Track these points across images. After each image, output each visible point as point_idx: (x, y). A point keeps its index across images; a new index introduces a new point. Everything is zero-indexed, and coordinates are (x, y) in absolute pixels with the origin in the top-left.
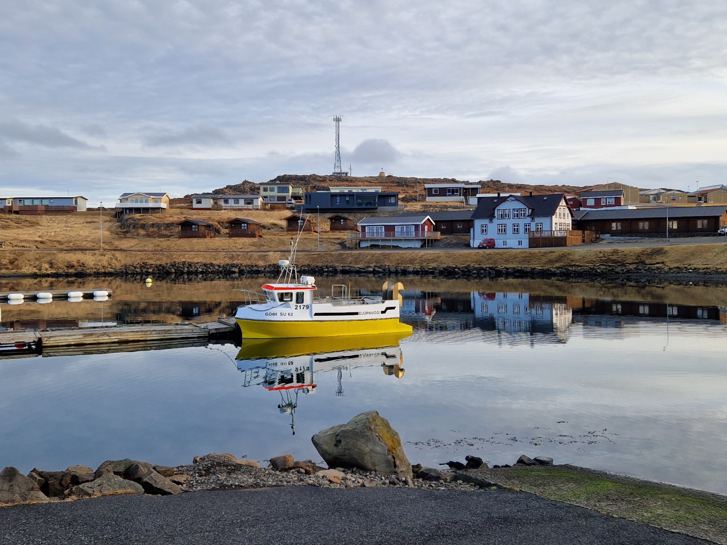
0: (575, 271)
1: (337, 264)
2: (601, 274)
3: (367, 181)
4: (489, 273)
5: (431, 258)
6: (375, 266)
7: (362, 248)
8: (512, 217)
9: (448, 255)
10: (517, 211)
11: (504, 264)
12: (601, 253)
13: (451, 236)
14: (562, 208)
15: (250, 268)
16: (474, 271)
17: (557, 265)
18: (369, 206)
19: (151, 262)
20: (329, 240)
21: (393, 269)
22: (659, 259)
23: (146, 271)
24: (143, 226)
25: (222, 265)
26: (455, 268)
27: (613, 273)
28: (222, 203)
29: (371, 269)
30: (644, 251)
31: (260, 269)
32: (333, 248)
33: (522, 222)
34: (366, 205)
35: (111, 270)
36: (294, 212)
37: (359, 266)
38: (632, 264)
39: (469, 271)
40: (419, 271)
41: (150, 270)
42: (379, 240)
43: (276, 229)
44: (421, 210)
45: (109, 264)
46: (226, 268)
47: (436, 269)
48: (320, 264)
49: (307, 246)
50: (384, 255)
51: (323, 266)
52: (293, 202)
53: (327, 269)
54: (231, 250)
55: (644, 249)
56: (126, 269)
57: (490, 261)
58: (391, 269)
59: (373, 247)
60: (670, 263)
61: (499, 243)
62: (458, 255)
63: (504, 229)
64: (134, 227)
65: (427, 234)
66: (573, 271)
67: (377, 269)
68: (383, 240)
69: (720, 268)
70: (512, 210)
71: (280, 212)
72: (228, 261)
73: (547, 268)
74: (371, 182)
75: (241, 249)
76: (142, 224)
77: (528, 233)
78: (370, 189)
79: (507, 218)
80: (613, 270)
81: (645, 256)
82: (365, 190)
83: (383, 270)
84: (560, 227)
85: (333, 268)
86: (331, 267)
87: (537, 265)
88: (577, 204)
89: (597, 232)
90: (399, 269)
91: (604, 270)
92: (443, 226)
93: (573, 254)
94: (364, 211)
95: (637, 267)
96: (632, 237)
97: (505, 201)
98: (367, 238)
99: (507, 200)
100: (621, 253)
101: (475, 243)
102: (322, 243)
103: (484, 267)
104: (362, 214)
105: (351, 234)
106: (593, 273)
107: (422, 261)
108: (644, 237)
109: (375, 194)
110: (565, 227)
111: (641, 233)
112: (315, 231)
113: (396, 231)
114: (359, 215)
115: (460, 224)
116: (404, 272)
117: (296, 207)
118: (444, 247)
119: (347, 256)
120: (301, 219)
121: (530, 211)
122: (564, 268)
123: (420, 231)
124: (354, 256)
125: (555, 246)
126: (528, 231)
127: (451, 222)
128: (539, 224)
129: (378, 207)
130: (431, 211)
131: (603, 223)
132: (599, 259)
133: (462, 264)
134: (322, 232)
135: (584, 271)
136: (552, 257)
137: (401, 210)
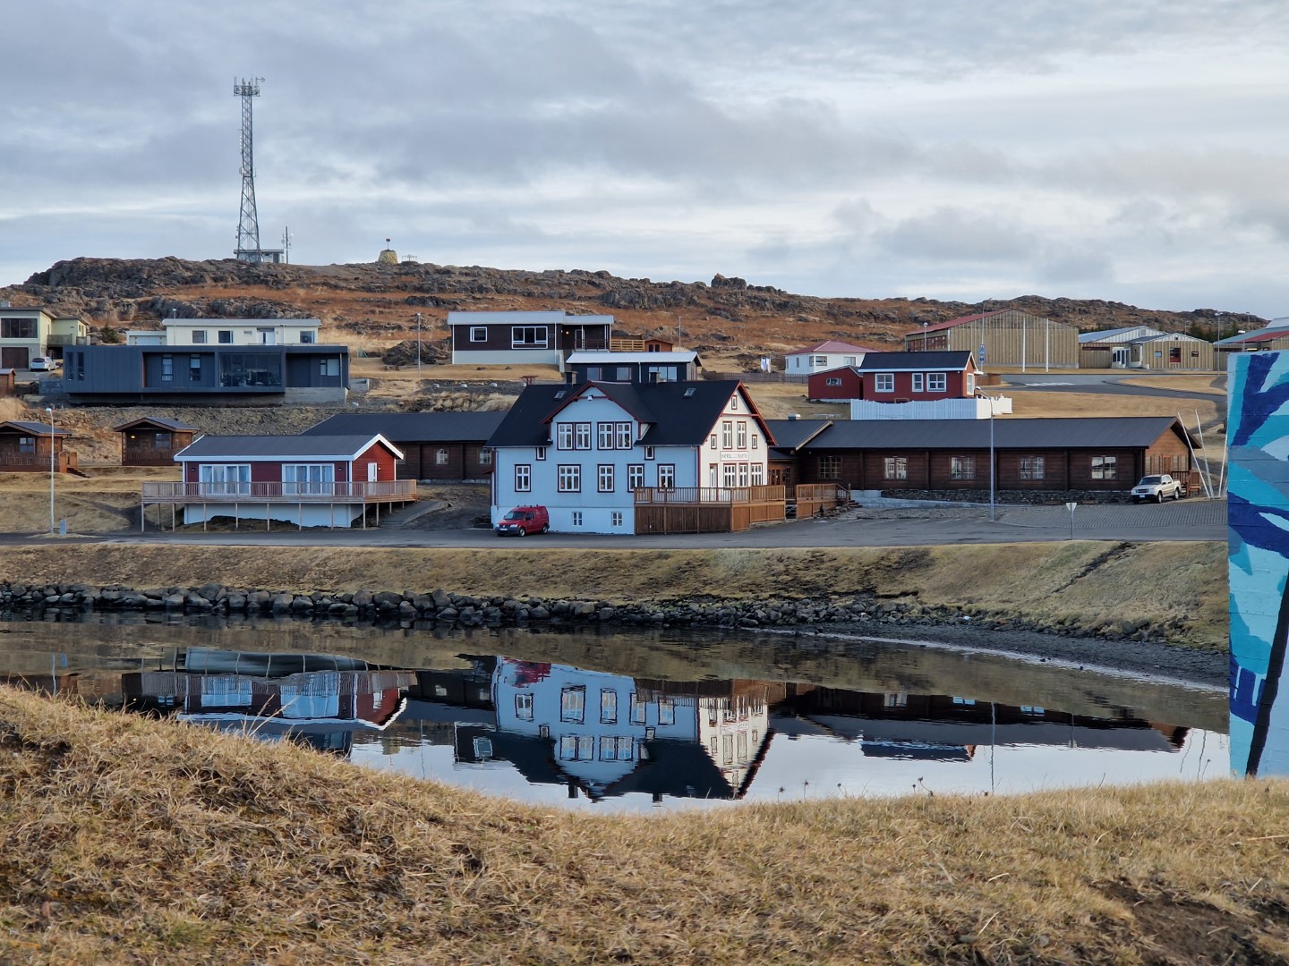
0: (702, 614)
1: (87, 583)
2: (765, 624)
3: (324, 284)
4: (486, 615)
5: (348, 567)
6: (192, 590)
7: (189, 526)
8: (594, 446)
9: (396, 558)
10: (609, 428)
11: (533, 588)
12: (780, 560)
13: (459, 489)
14: (734, 420)
16: (449, 611)
17: (667, 594)
18: (259, 387)
20: (99, 500)
21: (237, 600)
22: (911, 581)
26: (402, 598)
27: (793, 620)
29: (178, 599)
30: (883, 559)
32: (104, 525)
33: (624, 459)
34: (252, 383)
36: (35, 404)
37: (145, 588)
38: (847, 594)
39: (435, 609)
40: (305, 607)
42: (232, 505)
44: (411, 399)
47: (351, 601)
48: (38, 582)
50: (224, 555)
51: (48, 587)
52: (46, 366)
53: (56, 598)
55: (884, 554)
57: (499, 580)
58: (232, 600)
59: (217, 524)
60: (931, 591)
61: (559, 520)
62: (420, 560)
63: (576, 478)
65: (373, 488)
66: (698, 614)
67: (196, 599)
68: (243, 505)
69: (1027, 615)
70: (594, 426)
73: (636, 603)
74: (336, 287)
77: (635, 493)
78: (285, 329)
79: (583, 447)
80: (795, 611)
81: (880, 574)
82: (272, 329)
83: (211, 602)
84: (728, 474)
85: (75, 592)
86: (69, 591)
87: (615, 592)
88: (853, 385)
89: (842, 484)
90: (254, 600)
91: (773, 613)
92: (441, 458)
93: (712, 562)
94: (244, 402)
95: (854, 603)
96: (934, 499)
97: (576, 400)
98: (200, 499)
99: (583, 395)
100: (829, 564)
101: (499, 516)
102: (75, 510)
103: (478, 597)
104: (238, 410)
105: (154, 485)
106: (745, 619)
107: (324, 575)
108: (960, 500)
109: (278, 350)
110: (743, 474)
111: (955, 488)
112: (71, 471)
113: (284, 480)
114: (227, 414)
115: (485, 452)
116: (267, 610)
117: (44, 386)
118: (414, 529)
119: (122, 558)
120: (27, 435)
121: (644, 428)
122: (680, 603)
123: (351, 480)
124: (143, 556)
125: (701, 533)
126: (636, 486)
127: (462, 448)
128: (666, 468)
129: (287, 390)
130: (442, 400)
131: (861, 460)
132: (771, 578)
133: (424, 586)
134: (97, 469)
135: (724, 615)
136: (660, 570)
137: (355, 399)
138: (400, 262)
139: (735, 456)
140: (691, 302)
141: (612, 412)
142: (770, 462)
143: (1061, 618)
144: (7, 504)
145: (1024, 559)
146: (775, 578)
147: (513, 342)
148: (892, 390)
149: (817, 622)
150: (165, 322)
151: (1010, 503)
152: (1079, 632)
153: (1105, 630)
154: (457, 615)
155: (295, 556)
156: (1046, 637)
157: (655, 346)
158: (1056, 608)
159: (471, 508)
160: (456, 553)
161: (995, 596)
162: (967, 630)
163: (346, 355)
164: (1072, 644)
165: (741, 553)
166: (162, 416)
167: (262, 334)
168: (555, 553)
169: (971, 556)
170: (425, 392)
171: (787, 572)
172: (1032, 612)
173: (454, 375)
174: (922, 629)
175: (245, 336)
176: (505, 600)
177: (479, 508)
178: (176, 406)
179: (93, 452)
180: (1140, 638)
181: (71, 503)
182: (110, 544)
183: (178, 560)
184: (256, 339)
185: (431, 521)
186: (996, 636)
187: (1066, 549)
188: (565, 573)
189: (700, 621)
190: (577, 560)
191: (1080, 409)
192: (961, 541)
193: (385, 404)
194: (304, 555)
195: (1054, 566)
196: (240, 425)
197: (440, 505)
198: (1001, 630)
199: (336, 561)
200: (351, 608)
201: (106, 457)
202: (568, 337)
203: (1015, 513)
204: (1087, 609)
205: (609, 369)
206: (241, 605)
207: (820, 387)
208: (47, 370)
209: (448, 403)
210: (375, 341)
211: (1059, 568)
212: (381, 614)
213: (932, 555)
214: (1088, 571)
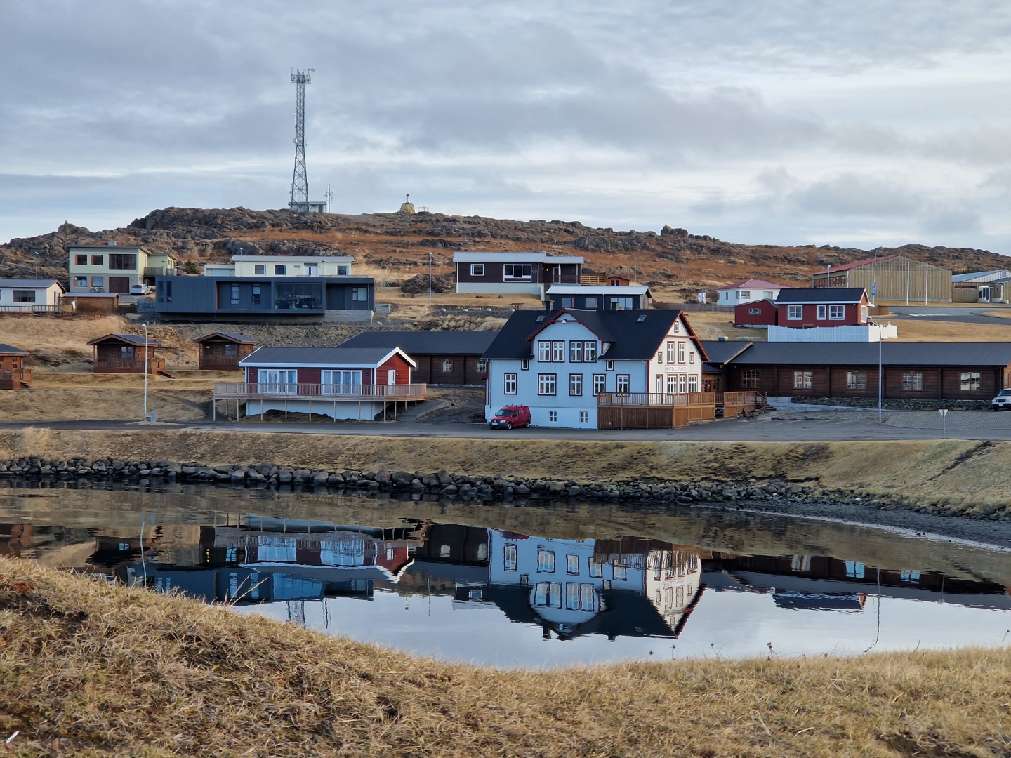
0: (649, 493)
1: (172, 460)
2: (698, 500)
3: (357, 229)
4: (480, 490)
5: (372, 451)
6: (251, 467)
7: (249, 418)
8: (567, 360)
10: (579, 346)
11: (517, 470)
12: (711, 451)
13: (460, 392)
14: (676, 340)
16: (451, 487)
17: (622, 476)
18: (305, 309)
20: (181, 396)
21: (286, 476)
22: (813, 469)
26: (414, 477)
27: (720, 498)
29: (240, 474)
30: (791, 451)
32: (185, 416)
33: (589, 370)
34: (299, 306)
36: (133, 321)
37: (215, 465)
38: (763, 478)
39: (440, 486)
40: (339, 482)
42: (283, 401)
43: (76, 363)
44: (423, 320)
47: (374, 478)
48: (134, 459)
49: (128, 410)
50: (276, 441)
51: (141, 463)
52: (143, 291)
53: (148, 471)
55: (793, 447)
57: (491, 464)
58: (282, 475)
59: (274, 416)
60: (830, 478)
61: (539, 417)
62: (428, 447)
63: (552, 385)
65: (392, 390)
66: (646, 492)
67: (254, 474)
68: (291, 402)
69: (907, 498)
70: (567, 343)
71: (92, 322)
73: (597, 483)
74: (366, 231)
77: (599, 396)
78: (325, 264)
79: (558, 360)
80: (722, 491)
81: (789, 463)
82: (316, 264)
83: (265, 477)
84: (670, 383)
85: (162, 467)
86: (157, 467)
87: (582, 474)
88: (770, 314)
89: (761, 392)
90: (299, 475)
91: (705, 492)
92: (446, 367)
93: (657, 452)
94: (293, 321)
95: (768, 486)
96: (833, 404)
97: (553, 323)
98: (259, 396)
99: (560, 319)
100: (749, 454)
101: (491, 413)
102: (163, 403)
103: (474, 477)
104: (289, 327)
105: (224, 386)
106: (682, 497)
107: (353, 457)
108: (855, 405)
109: (320, 280)
110: (683, 383)
111: (851, 396)
112: (160, 373)
113: (322, 382)
114: (280, 330)
115: (481, 362)
116: (309, 485)
117: (141, 306)
118: (424, 422)
119: (198, 441)
120: (127, 345)
121: (606, 346)
122: (632, 484)
123: (375, 383)
124: (214, 440)
125: (649, 428)
126: (599, 391)
127: (463, 359)
128: (623, 377)
129: (327, 312)
130: (447, 321)
131: (776, 373)
132: (703, 465)
133: (432, 468)
134: (180, 372)
135: (666, 493)
136: (617, 457)
137: (380, 319)
138: (416, 212)
139: (676, 369)
140: (644, 247)
141: (581, 333)
142: (703, 374)
143: (935, 501)
144: (112, 398)
145: (905, 454)
146: (706, 465)
147: (505, 277)
148: (801, 319)
149: (739, 499)
150: (234, 258)
151: (895, 409)
152: (948, 512)
153: (969, 511)
154: (457, 491)
155: (331, 442)
156: (922, 516)
157: (616, 281)
158: (930, 493)
159: (469, 406)
160: (458, 442)
161: (881, 482)
162: (859, 509)
163: (372, 285)
164: (943, 522)
165: (680, 445)
166: (230, 331)
167: (308, 267)
168: (535, 443)
169: (862, 450)
170: (434, 314)
171: (716, 460)
172: (911, 496)
173: (457, 302)
174: (823, 507)
175: (296, 269)
176: (495, 479)
177: (476, 407)
178: (242, 323)
179: (178, 358)
180: (997, 518)
181: (160, 398)
182: (189, 430)
183: (241, 443)
184: (303, 272)
185: (437, 416)
186: (881, 514)
187: (939, 446)
188: (543, 459)
189: (647, 498)
190: (553, 449)
191: (952, 335)
192: (854, 438)
193: (403, 323)
194: (339, 442)
195: (929, 459)
196: (290, 339)
197: (445, 404)
198: (885, 510)
199: (364, 446)
200: (374, 483)
201: (187, 363)
202: (548, 273)
203: (899, 417)
204: (956, 494)
205: (579, 299)
206: (289, 480)
207: (744, 315)
208: (143, 294)
209: (453, 324)
210: (396, 274)
211: (933, 461)
212: (398, 489)
213: (831, 448)
214: (956, 464)
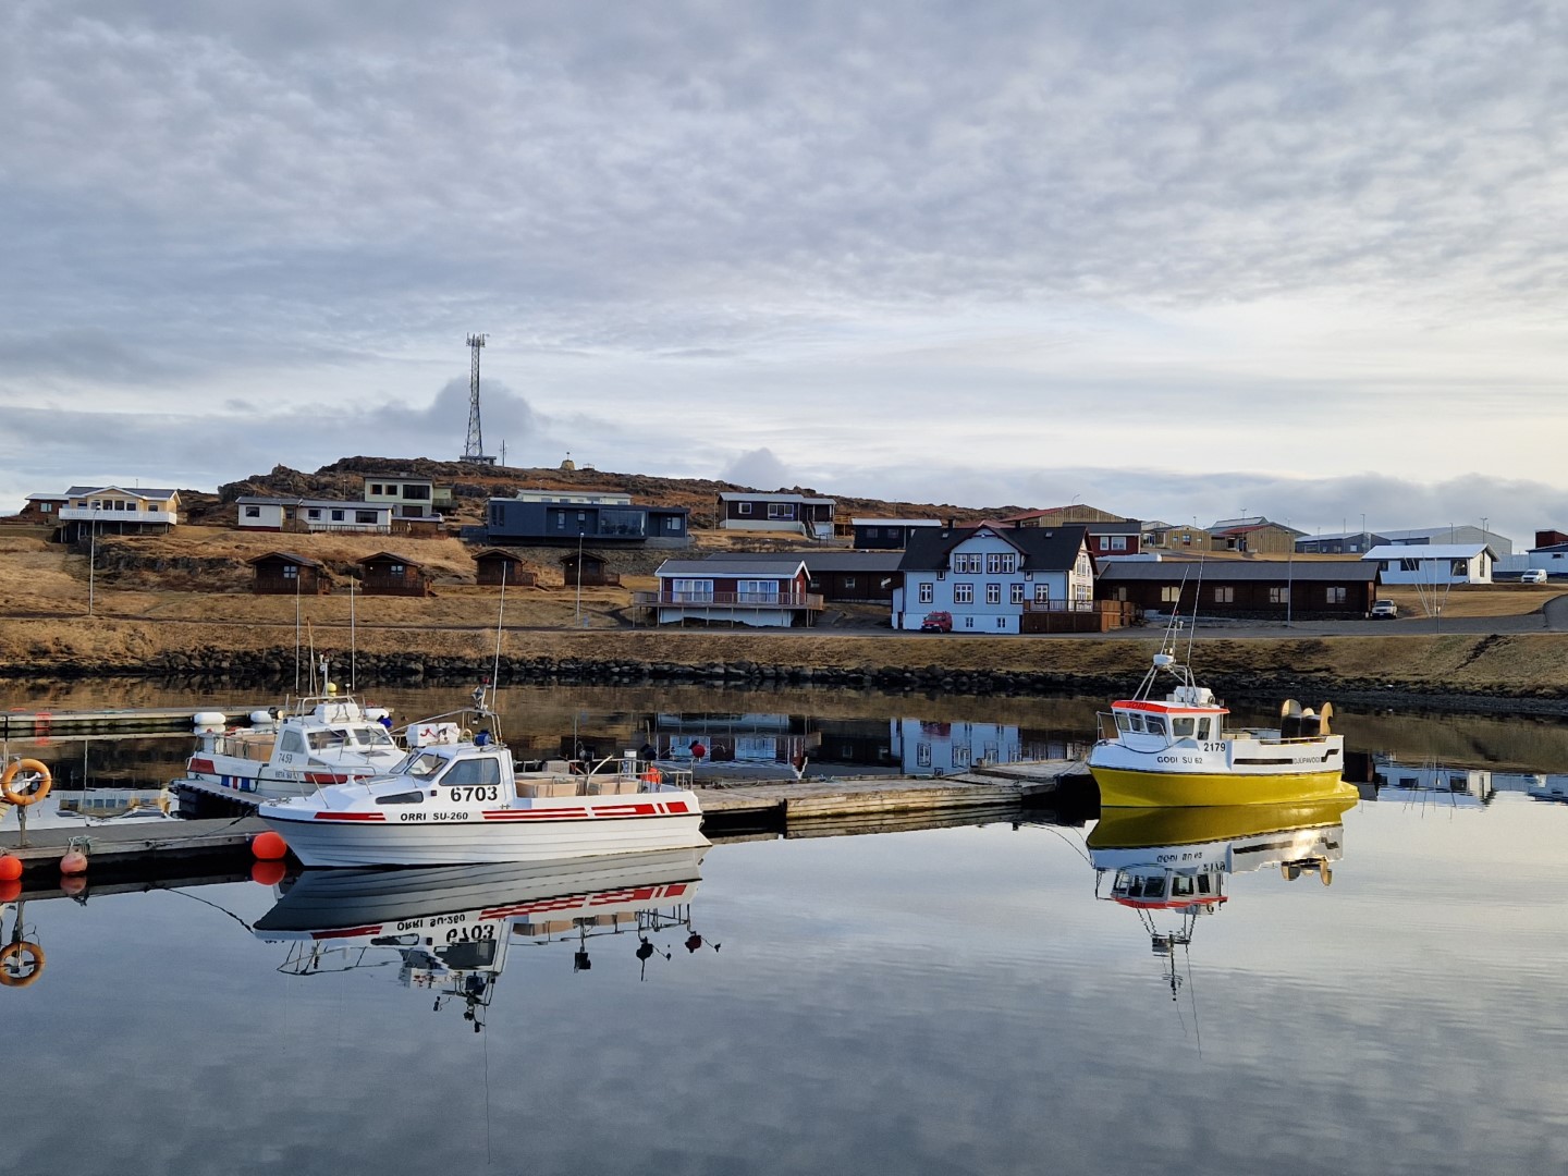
1: (638, 659)
4: (982, 682)
5: (842, 649)
6: (726, 664)
7: (667, 624)
9: (877, 644)
10: (996, 558)
11: (1004, 665)
14: (1082, 558)
15: (447, 664)
16: (947, 679)
17: (1116, 669)
18: (628, 535)
19: (220, 645)
20: (581, 605)
21: (769, 671)
22: (1318, 661)
23: (215, 666)
24: (151, 564)
25: (383, 655)
26: (904, 671)
28: (304, 516)
29: (719, 670)
30: (1283, 646)
31: (469, 666)
33: (1005, 580)
34: (622, 532)
35: (133, 661)
37: (687, 663)
38: (1267, 670)
39: (934, 677)
40: (827, 677)
41: (225, 664)
42: (705, 609)
43: (447, 578)
45: (128, 649)
46: (395, 663)
47: (862, 672)
48: (599, 658)
49: (539, 618)
50: (739, 641)
51: (608, 662)
52: (441, 519)
53: (618, 669)
54: (381, 624)
56: (169, 661)
57: (970, 659)
58: (765, 671)
59: (690, 623)
60: (1342, 668)
61: (958, 623)
63: (969, 594)
64: (129, 565)
67: (733, 670)
68: (712, 609)
69: (1451, 683)
70: (984, 556)
71: (442, 542)
72: (396, 648)
73: (1094, 674)
75: (402, 620)
76: (148, 558)
77: (1018, 604)
79: (975, 571)
81: (1287, 656)
84: (1078, 592)
85: (631, 665)
86: (626, 665)
87: (1072, 668)
90: (782, 671)
94: (615, 546)
97: (971, 538)
98: (674, 604)
99: (977, 534)
100: (1239, 649)
103: (965, 670)
104: (615, 551)
107: (826, 655)
110: (1086, 593)
112: (538, 586)
113: (739, 591)
116: (796, 678)
119: (656, 642)
120: (509, 559)
121: (1023, 559)
123: (791, 592)
124: (673, 642)
125: (1077, 632)
126: (1018, 599)
128: (1042, 587)
129: (649, 539)
131: (1143, 587)
133: (916, 663)
134: (551, 587)
137: (693, 547)
139: (1081, 581)
141: (1001, 547)
161: (1405, 671)
163: (686, 515)
176: (988, 672)
178: (569, 547)
183: (701, 644)
193: (718, 550)
195: (1440, 650)
200: (866, 677)
204: (1506, 678)
206: (773, 675)
211: (1449, 651)
213: (1326, 643)
214: (1478, 653)
